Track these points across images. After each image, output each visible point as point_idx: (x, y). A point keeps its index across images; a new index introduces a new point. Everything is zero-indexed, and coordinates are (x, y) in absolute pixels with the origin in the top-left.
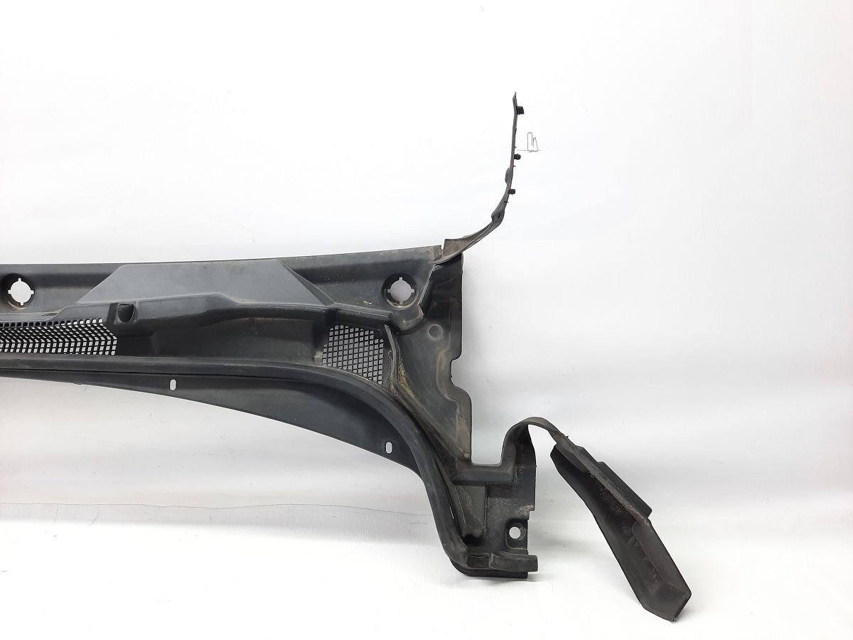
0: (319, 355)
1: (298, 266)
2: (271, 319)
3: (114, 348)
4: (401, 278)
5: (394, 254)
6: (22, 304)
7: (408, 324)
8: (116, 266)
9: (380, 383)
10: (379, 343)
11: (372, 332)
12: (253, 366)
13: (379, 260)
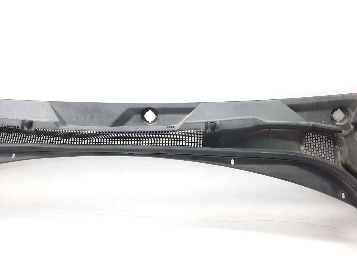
0: (302, 148)
1: (289, 103)
2: (279, 130)
3: (201, 143)
4: (339, 109)
5: (339, 97)
6: (150, 122)
7: (345, 133)
8: (198, 103)
9: (333, 162)
10: (330, 142)
11: (326, 137)
12: (275, 153)
13: (331, 100)
